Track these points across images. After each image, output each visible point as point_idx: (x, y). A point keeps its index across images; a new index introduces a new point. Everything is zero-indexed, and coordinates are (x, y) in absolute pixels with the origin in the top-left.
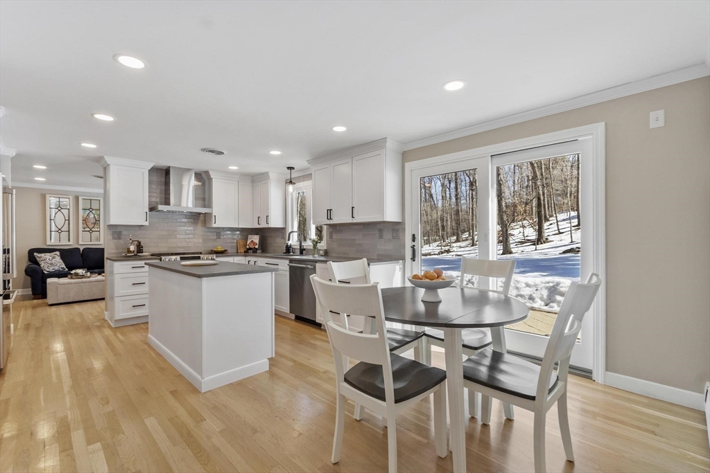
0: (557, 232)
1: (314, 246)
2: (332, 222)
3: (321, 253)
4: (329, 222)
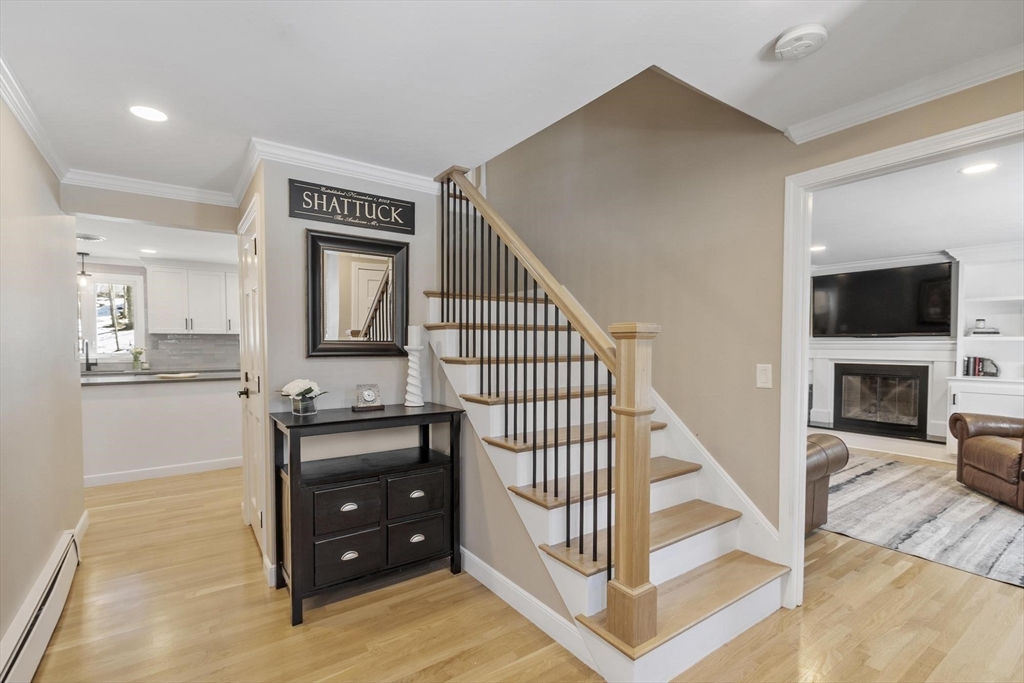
1: (136, 358)
2: (191, 332)
3: (146, 366)
4: (186, 332)
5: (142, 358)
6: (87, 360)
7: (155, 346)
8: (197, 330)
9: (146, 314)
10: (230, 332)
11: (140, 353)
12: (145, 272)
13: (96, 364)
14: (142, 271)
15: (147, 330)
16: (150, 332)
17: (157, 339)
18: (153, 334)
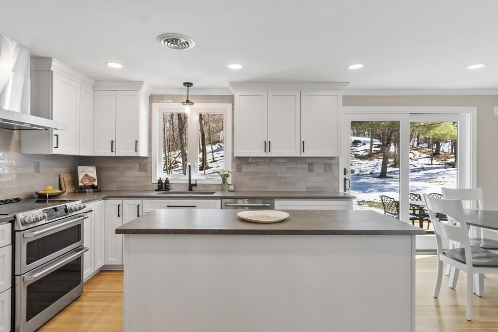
0: (212, 160)
1: (224, 180)
2: (269, 155)
3: (232, 187)
4: (264, 155)
5: (229, 180)
6: (190, 180)
7: (239, 170)
8: (274, 153)
9: (233, 138)
10: (303, 155)
11: (227, 176)
12: (233, 100)
13: (195, 185)
14: (231, 99)
15: (233, 153)
16: (236, 155)
17: (241, 162)
18: (238, 158)
